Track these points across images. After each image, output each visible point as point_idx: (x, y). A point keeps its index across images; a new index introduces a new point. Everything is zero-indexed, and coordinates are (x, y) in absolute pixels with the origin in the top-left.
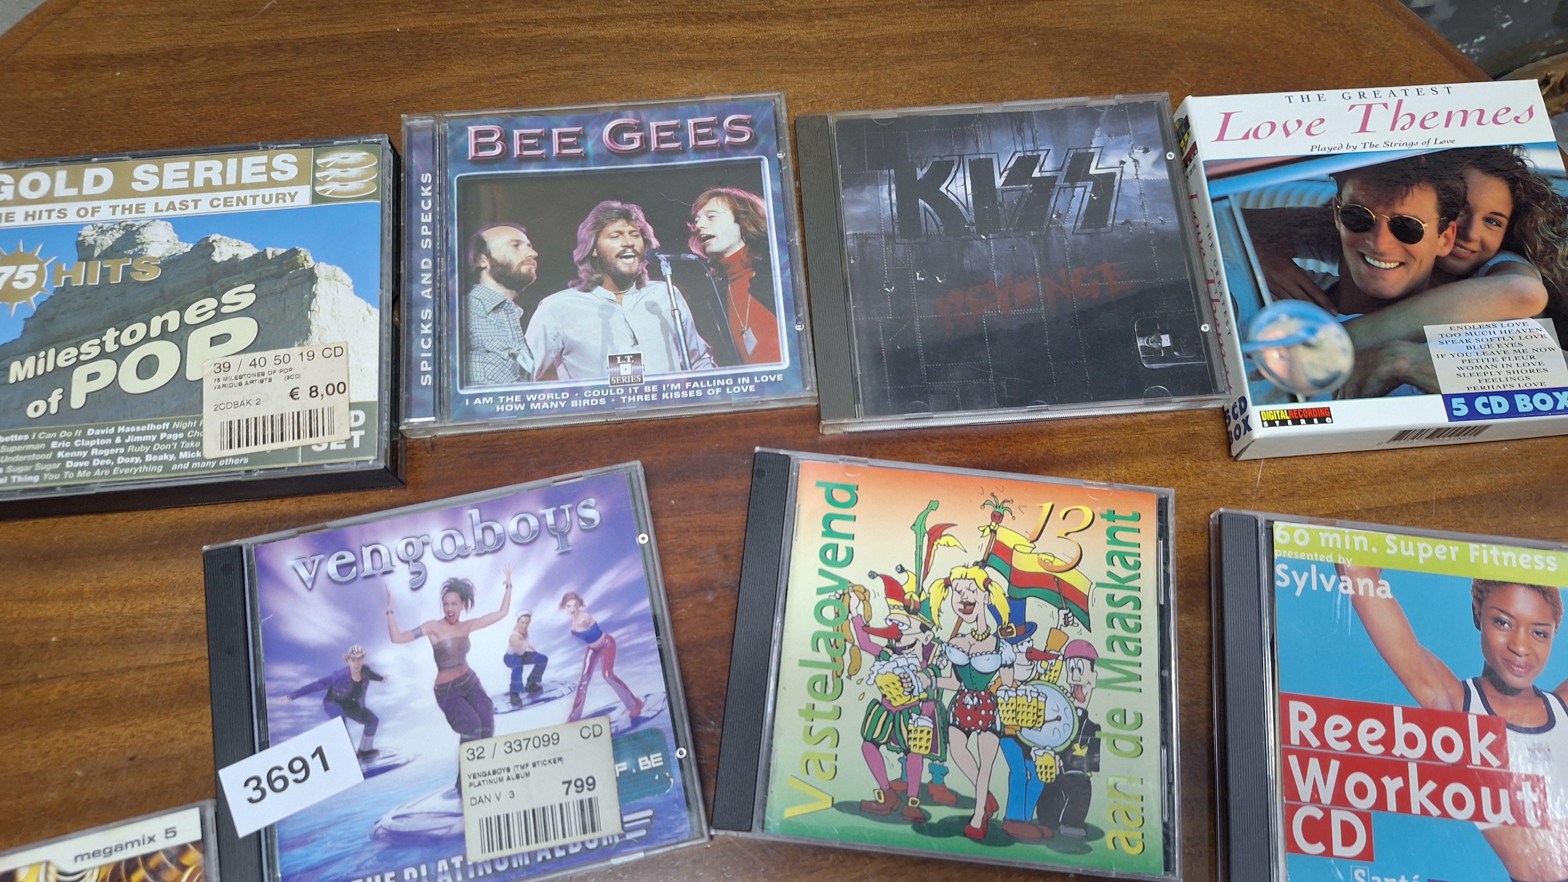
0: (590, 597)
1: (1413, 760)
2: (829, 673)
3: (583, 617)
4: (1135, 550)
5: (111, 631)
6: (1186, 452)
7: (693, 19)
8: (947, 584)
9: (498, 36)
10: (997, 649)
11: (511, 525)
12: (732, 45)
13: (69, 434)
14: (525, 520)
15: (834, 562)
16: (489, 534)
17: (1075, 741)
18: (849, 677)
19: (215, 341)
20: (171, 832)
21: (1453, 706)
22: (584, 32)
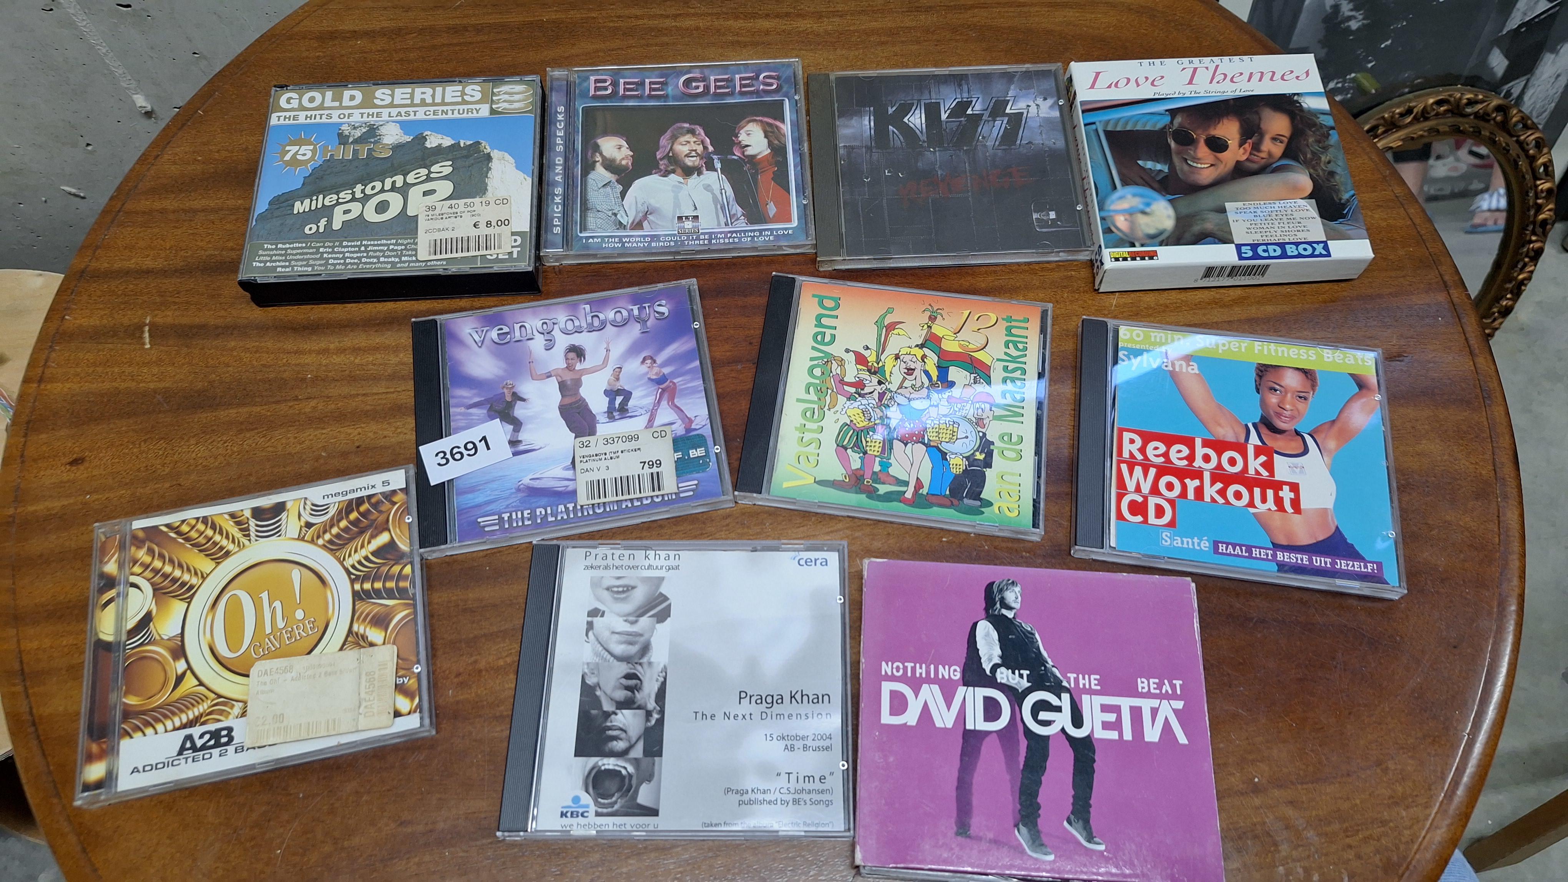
0: (660, 358)
1: (1207, 470)
2: (816, 406)
3: (656, 370)
4: (1024, 340)
5: (347, 372)
6: (1065, 287)
7: (742, 16)
8: (897, 357)
9: (611, 24)
10: (928, 397)
11: (611, 315)
12: (767, 33)
13: (331, 244)
14: (620, 312)
15: (823, 343)
16: (595, 319)
17: (977, 450)
18: (829, 409)
19: (425, 194)
20: (386, 483)
21: (1237, 437)
22: (668, 23)
